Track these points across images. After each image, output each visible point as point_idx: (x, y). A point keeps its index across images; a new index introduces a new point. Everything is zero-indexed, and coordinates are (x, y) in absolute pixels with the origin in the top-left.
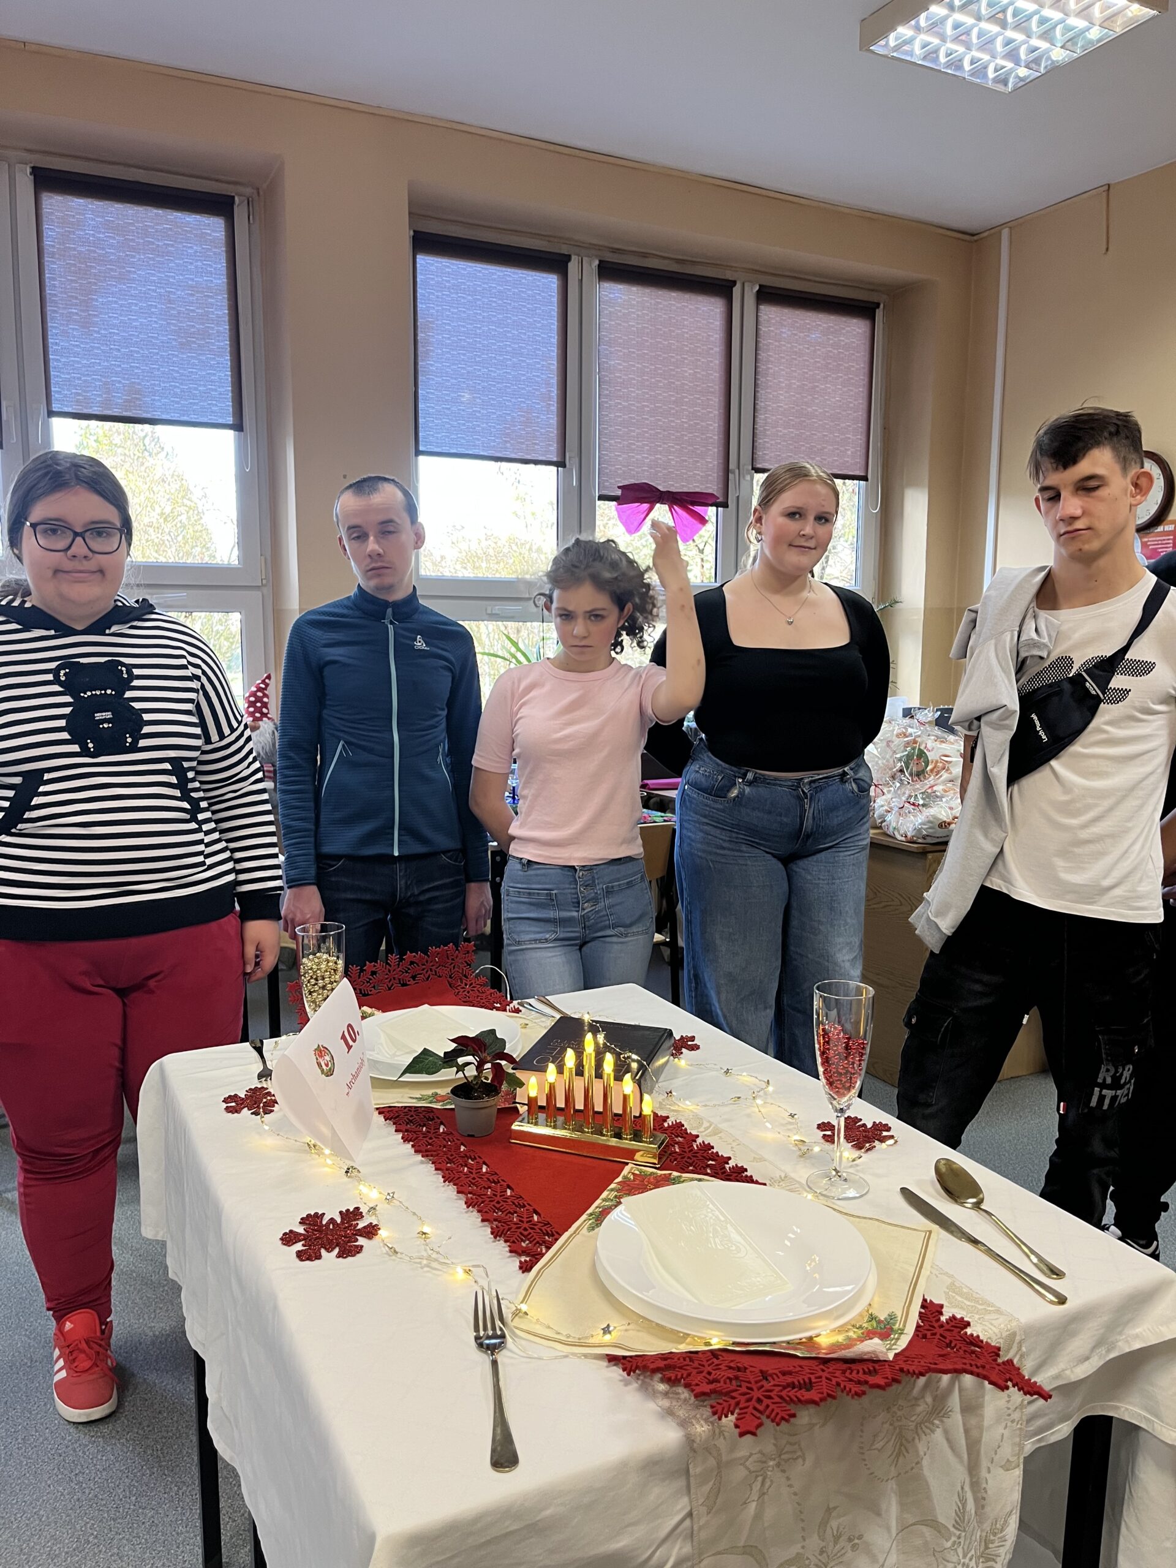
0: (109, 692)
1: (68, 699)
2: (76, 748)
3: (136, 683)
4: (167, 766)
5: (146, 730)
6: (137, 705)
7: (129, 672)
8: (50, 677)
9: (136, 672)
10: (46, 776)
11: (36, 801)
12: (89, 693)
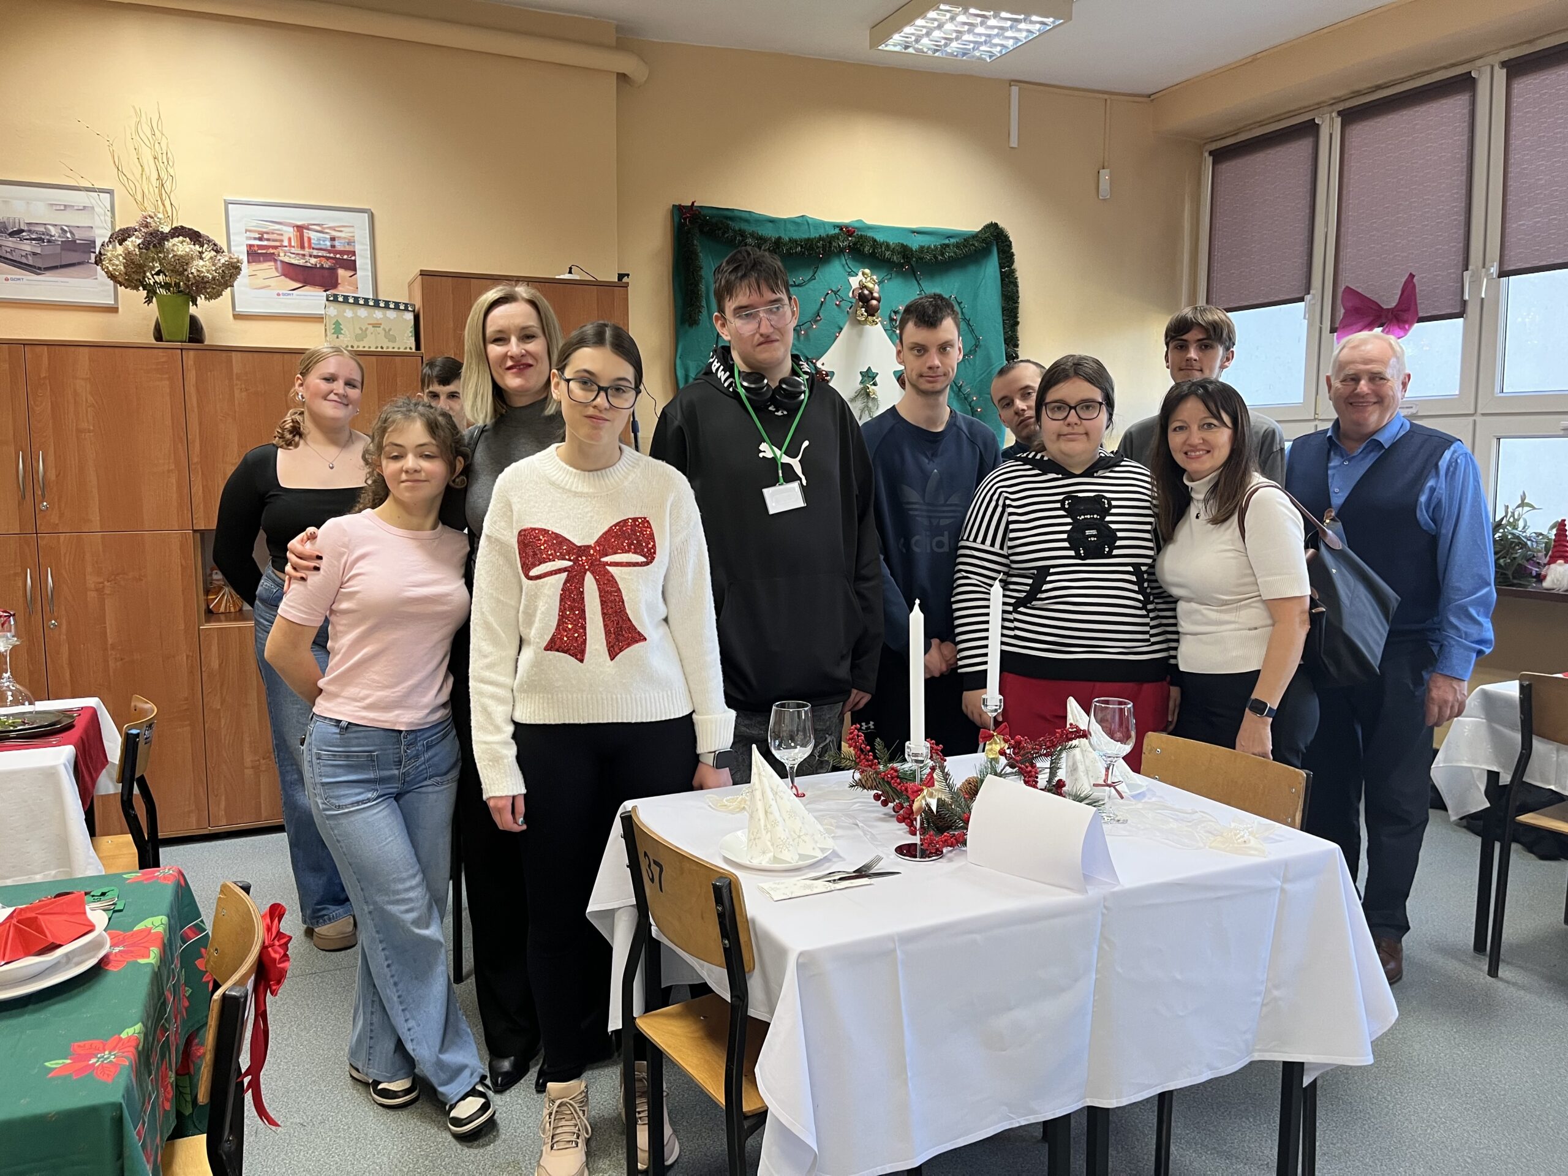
0: (1095, 516)
1: (1069, 520)
2: (1072, 553)
3: (1113, 511)
4: (1130, 569)
5: (1118, 543)
6: (1113, 526)
7: (1109, 503)
8: (1058, 505)
9: (1114, 503)
10: (1052, 570)
11: (1045, 587)
12: (1083, 517)
